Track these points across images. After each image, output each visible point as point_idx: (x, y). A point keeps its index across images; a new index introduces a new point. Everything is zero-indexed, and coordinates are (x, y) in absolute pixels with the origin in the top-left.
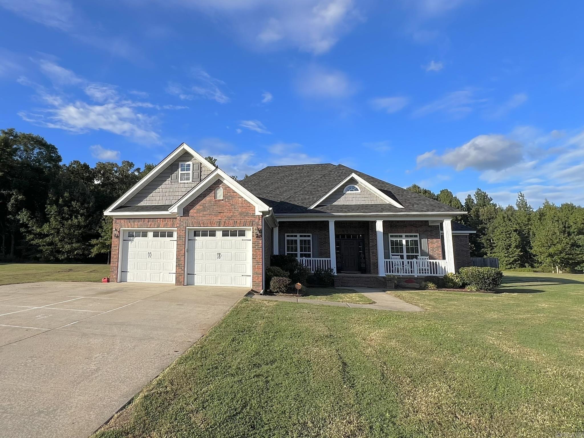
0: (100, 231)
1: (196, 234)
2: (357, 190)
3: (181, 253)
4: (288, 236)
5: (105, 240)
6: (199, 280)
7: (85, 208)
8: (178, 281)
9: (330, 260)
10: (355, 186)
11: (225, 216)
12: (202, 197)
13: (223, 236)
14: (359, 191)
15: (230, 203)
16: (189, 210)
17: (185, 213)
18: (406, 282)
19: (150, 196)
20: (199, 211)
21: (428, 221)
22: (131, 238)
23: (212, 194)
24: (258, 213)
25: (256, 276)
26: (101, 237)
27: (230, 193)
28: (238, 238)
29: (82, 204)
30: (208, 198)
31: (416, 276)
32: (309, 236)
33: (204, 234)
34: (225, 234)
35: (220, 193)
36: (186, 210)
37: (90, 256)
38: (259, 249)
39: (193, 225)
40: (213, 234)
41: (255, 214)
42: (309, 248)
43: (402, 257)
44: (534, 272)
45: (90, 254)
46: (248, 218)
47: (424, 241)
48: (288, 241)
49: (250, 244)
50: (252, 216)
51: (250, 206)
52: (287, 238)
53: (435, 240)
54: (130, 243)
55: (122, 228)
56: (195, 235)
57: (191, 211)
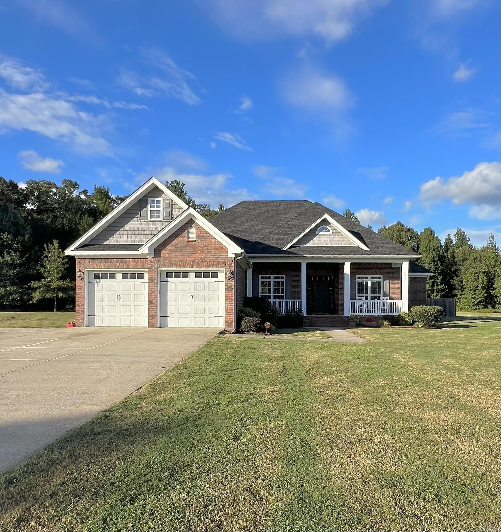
0: (42, 271)
1: (168, 275)
2: (329, 231)
3: (153, 296)
4: (262, 278)
5: (50, 282)
6: (172, 322)
7: (19, 242)
8: (150, 323)
9: (301, 302)
10: (328, 227)
11: (198, 257)
12: (173, 237)
13: (196, 278)
14: (331, 233)
15: (203, 244)
16: (160, 250)
17: (157, 254)
18: (367, 321)
19: (117, 234)
20: (171, 252)
21: (390, 264)
22: (98, 280)
23: (184, 234)
24: (231, 255)
25: (228, 317)
26: (44, 278)
27: (202, 233)
28: (211, 280)
29: (15, 237)
30: (180, 238)
31: (376, 316)
32: (283, 278)
33: (177, 275)
34: (198, 275)
35: (193, 233)
36: (157, 250)
37: (31, 302)
38: (232, 291)
39: (165, 266)
40: (185, 275)
41: (227, 255)
42: (283, 290)
43: (367, 298)
44: (494, 312)
45: (31, 300)
46: (221, 259)
47: (386, 282)
48: (262, 282)
49: (222, 286)
50: (225, 257)
51: (222, 248)
52: (261, 280)
53: (396, 282)
54: (96, 285)
55: (87, 268)
56: (167, 277)
57: (163, 251)
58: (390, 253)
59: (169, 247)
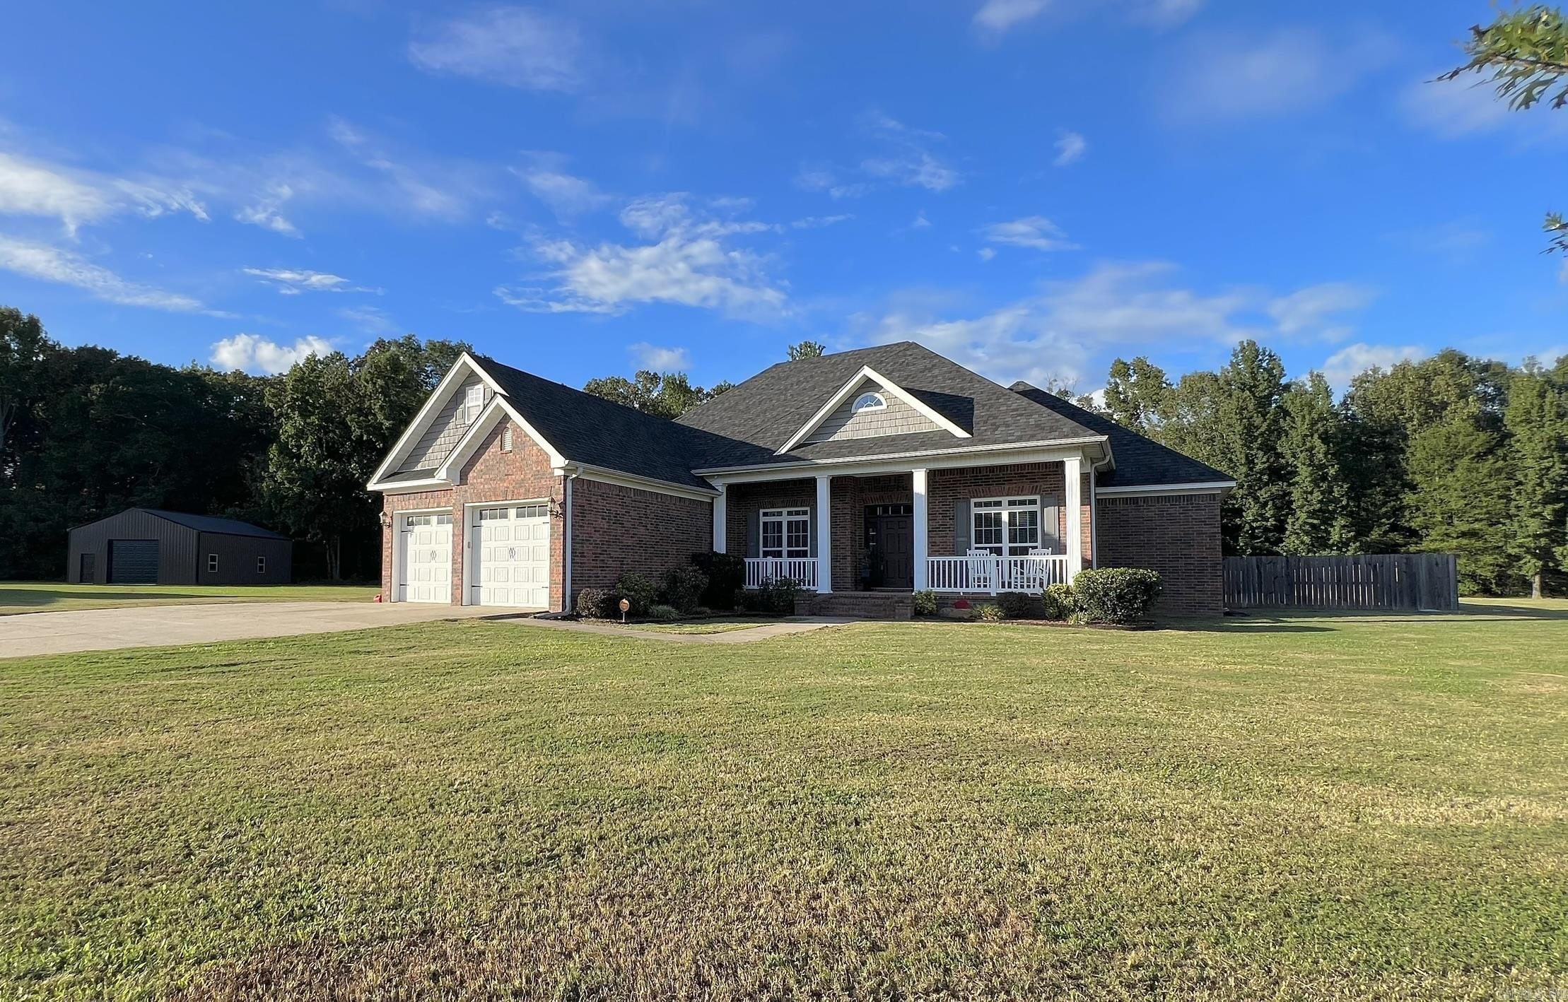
2: (879, 403)
4: (765, 514)
9: (817, 562)
10: (876, 395)
31: (994, 594)
32: (805, 513)
42: (805, 537)
48: (765, 524)
52: (762, 519)
57: (471, 475)
58: (1019, 439)
59: (478, 466)
